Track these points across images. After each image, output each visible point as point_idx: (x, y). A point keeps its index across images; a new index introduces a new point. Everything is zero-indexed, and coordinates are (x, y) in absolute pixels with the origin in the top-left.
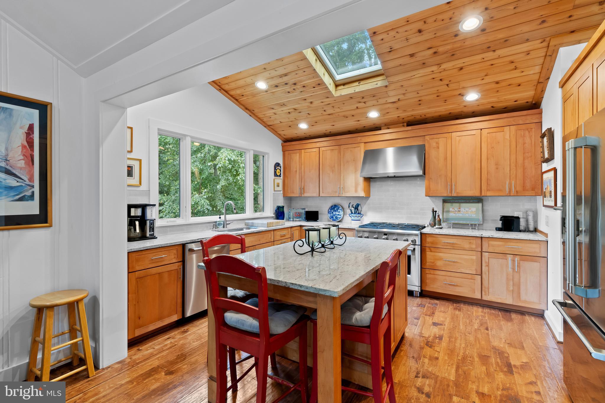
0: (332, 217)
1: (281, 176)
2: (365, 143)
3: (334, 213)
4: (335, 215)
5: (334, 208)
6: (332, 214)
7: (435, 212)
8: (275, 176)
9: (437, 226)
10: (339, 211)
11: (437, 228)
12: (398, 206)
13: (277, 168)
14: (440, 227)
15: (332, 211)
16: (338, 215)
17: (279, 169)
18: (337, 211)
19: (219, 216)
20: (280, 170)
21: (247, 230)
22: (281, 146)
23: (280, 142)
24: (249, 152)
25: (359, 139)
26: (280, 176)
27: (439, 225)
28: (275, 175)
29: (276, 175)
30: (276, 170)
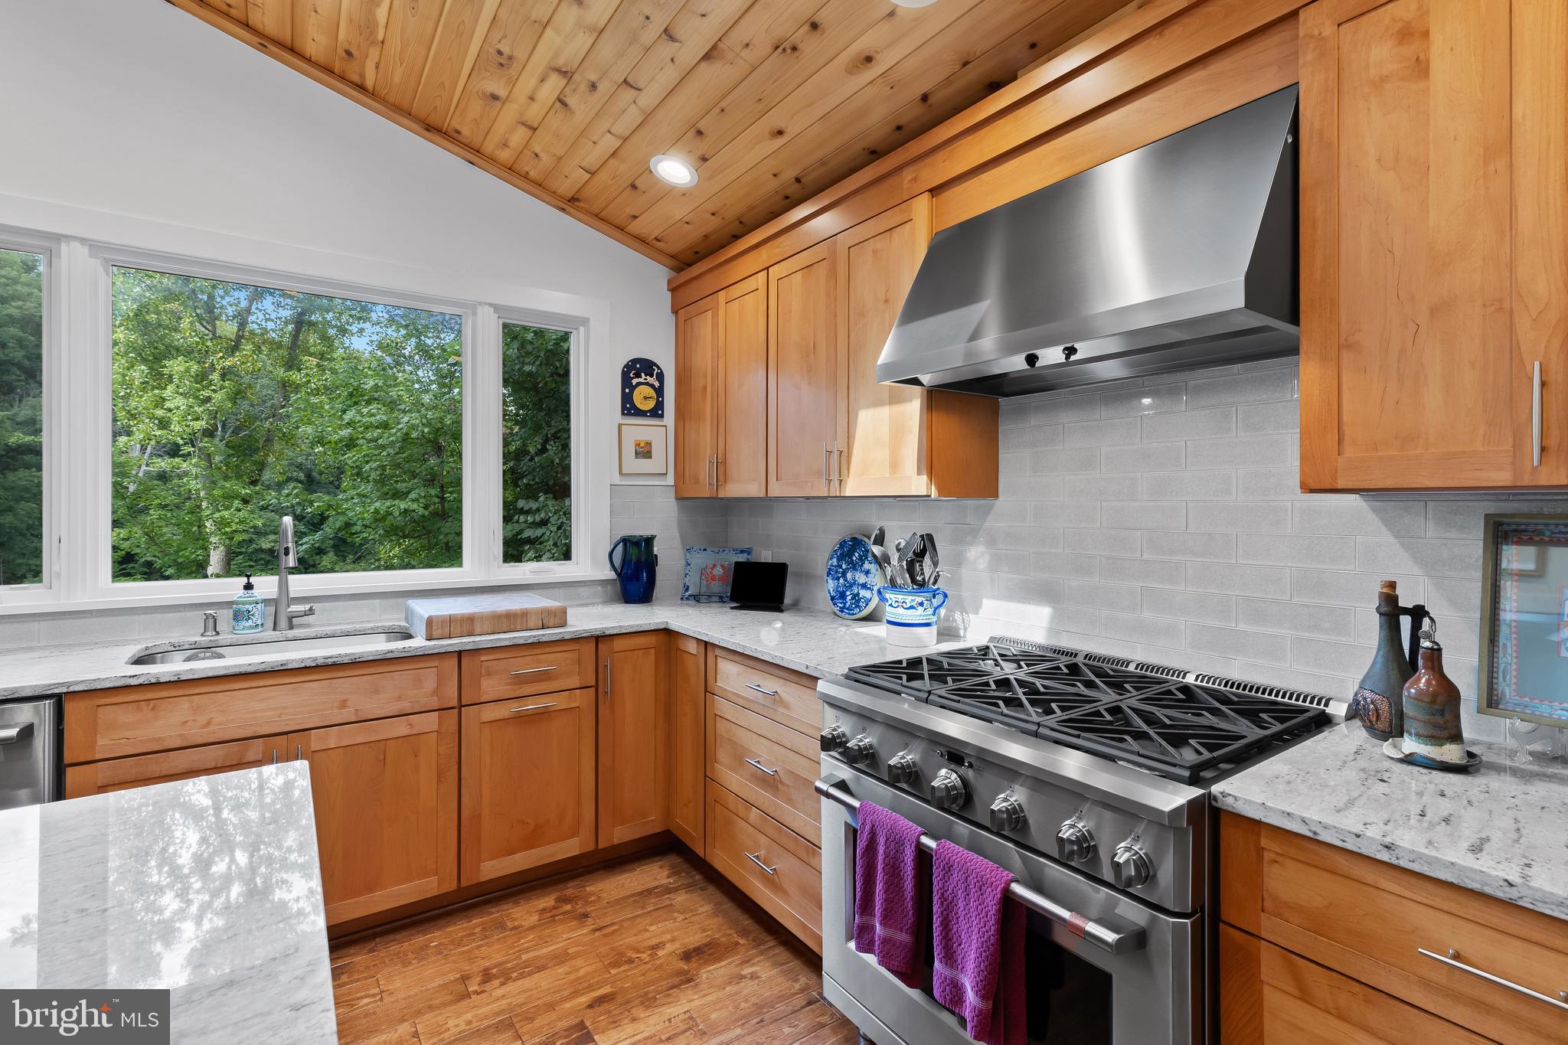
0: (843, 596)
1: (662, 416)
2: (935, 191)
3: (849, 575)
4: (851, 586)
5: (850, 554)
6: (841, 580)
7: (1406, 622)
8: (623, 414)
9: (1410, 745)
10: (867, 566)
11: (1409, 760)
12: (1146, 556)
13: (634, 382)
14: (1451, 753)
15: (844, 567)
16: (864, 586)
17: (652, 386)
18: (862, 565)
19: (244, 580)
20: (660, 392)
21: (389, 640)
22: (669, 294)
23: (659, 274)
24: (474, 314)
25: (910, 177)
26: (657, 412)
27: (1436, 740)
28: (624, 408)
29: (629, 408)
30: (633, 388)
